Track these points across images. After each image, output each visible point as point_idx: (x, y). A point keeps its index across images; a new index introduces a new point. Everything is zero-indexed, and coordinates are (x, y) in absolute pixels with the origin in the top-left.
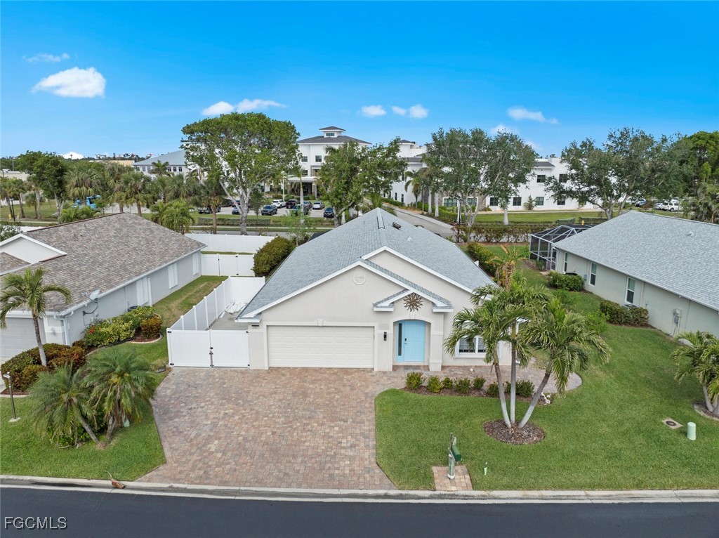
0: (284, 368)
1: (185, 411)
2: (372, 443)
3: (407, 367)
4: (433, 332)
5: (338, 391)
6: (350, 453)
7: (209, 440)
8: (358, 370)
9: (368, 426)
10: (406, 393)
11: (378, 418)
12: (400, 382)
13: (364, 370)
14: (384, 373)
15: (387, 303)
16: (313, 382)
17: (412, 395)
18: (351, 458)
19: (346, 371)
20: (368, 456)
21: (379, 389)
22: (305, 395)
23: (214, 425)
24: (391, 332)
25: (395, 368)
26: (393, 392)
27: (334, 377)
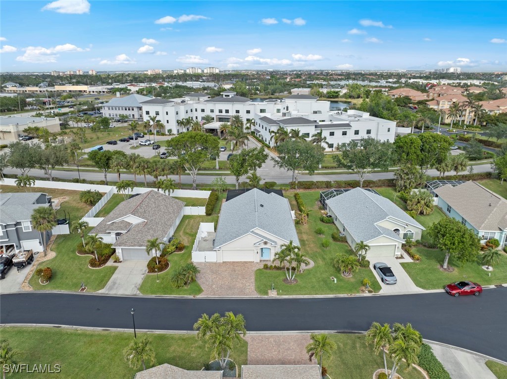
0: (227, 262)
1: (202, 276)
2: (254, 285)
3: (264, 261)
4: (272, 251)
5: (244, 270)
6: (249, 287)
7: (212, 285)
8: (249, 262)
9: (253, 280)
10: (263, 270)
11: (255, 278)
12: (262, 267)
13: (251, 262)
14: (257, 263)
15: (258, 244)
16: (236, 267)
17: (265, 270)
18: (249, 289)
19: (246, 262)
20: (253, 287)
21: (256, 269)
22: (235, 271)
23: (212, 281)
24: (259, 251)
25: (261, 261)
26: (259, 270)
27: (242, 265)
